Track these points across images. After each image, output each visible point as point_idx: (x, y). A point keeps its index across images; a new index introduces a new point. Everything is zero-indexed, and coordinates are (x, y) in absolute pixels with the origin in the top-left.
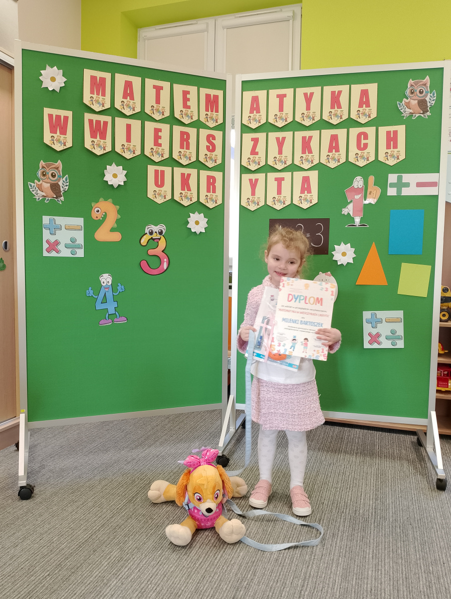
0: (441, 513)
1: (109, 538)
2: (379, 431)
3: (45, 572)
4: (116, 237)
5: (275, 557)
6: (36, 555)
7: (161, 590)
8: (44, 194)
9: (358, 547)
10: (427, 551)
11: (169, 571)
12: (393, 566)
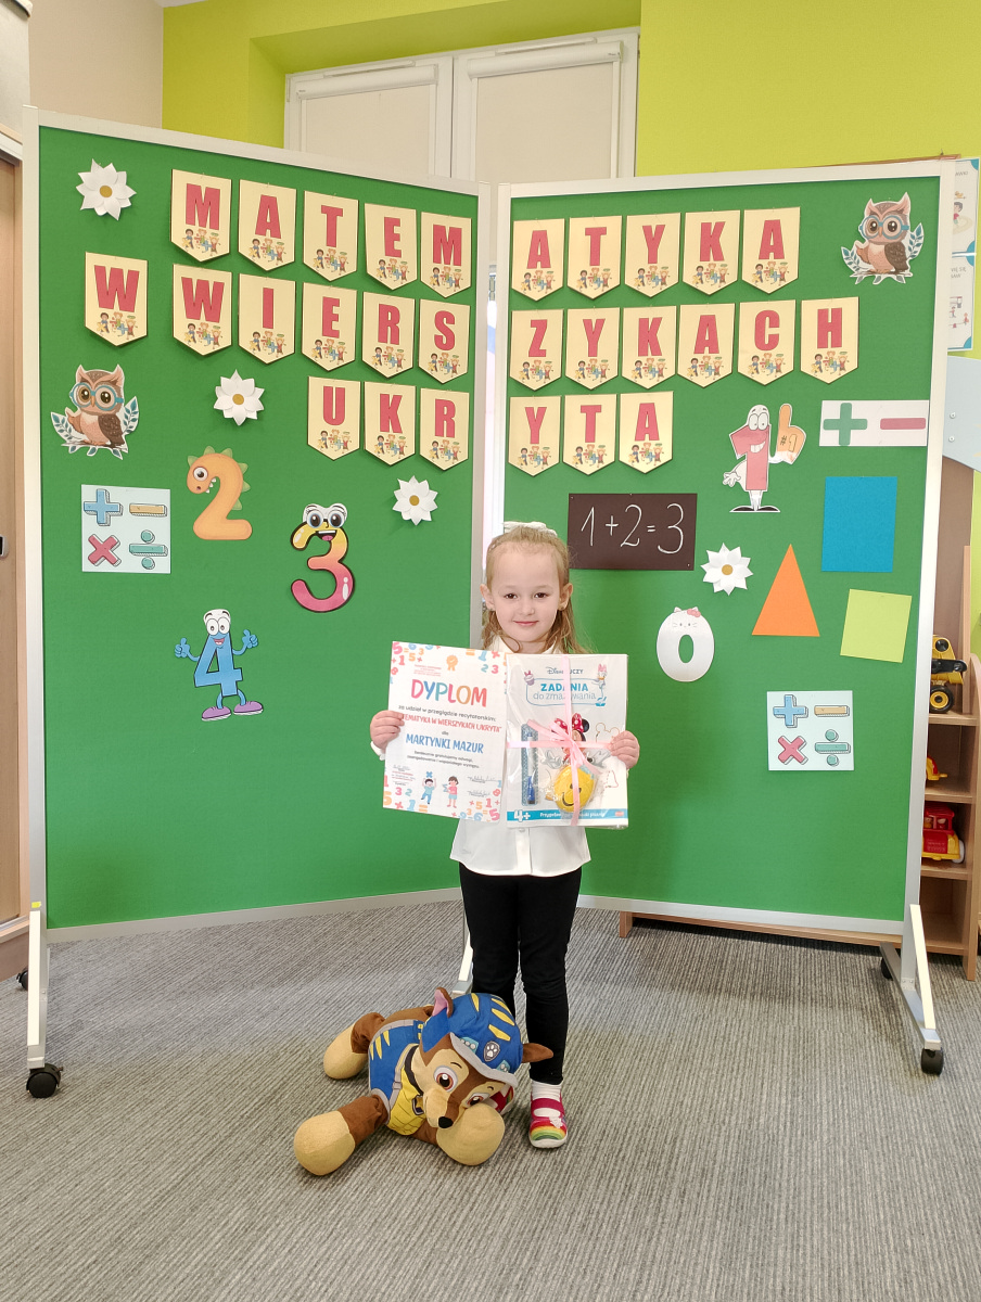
0: (932, 1124)
1: (224, 1181)
2: (801, 946)
3: (86, 1256)
4: (240, 530)
5: (579, 1220)
6: (67, 1218)
7: (338, 1293)
8: (84, 437)
9: (755, 1199)
10: (900, 1205)
11: (354, 1251)
12: (829, 1239)
